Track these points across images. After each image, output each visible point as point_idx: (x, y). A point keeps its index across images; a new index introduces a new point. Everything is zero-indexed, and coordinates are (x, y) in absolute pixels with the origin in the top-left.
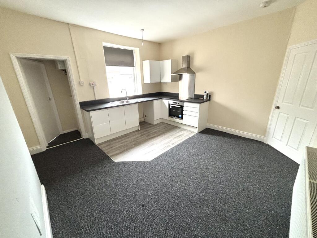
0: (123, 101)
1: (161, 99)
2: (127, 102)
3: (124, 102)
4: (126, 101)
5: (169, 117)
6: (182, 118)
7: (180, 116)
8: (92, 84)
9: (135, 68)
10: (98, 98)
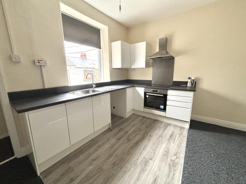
0: (88, 89)
1: (134, 86)
2: (94, 91)
3: (90, 91)
4: (93, 89)
5: (144, 108)
6: (164, 110)
7: (162, 107)
8: (39, 62)
9: (101, 50)
10: (48, 85)
